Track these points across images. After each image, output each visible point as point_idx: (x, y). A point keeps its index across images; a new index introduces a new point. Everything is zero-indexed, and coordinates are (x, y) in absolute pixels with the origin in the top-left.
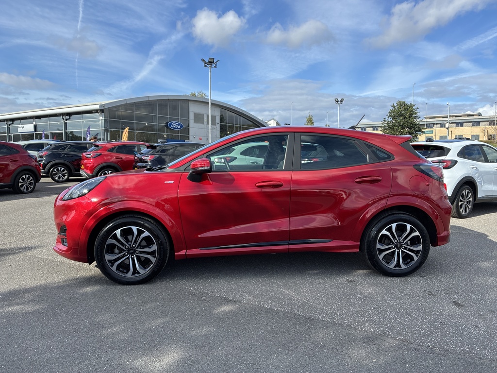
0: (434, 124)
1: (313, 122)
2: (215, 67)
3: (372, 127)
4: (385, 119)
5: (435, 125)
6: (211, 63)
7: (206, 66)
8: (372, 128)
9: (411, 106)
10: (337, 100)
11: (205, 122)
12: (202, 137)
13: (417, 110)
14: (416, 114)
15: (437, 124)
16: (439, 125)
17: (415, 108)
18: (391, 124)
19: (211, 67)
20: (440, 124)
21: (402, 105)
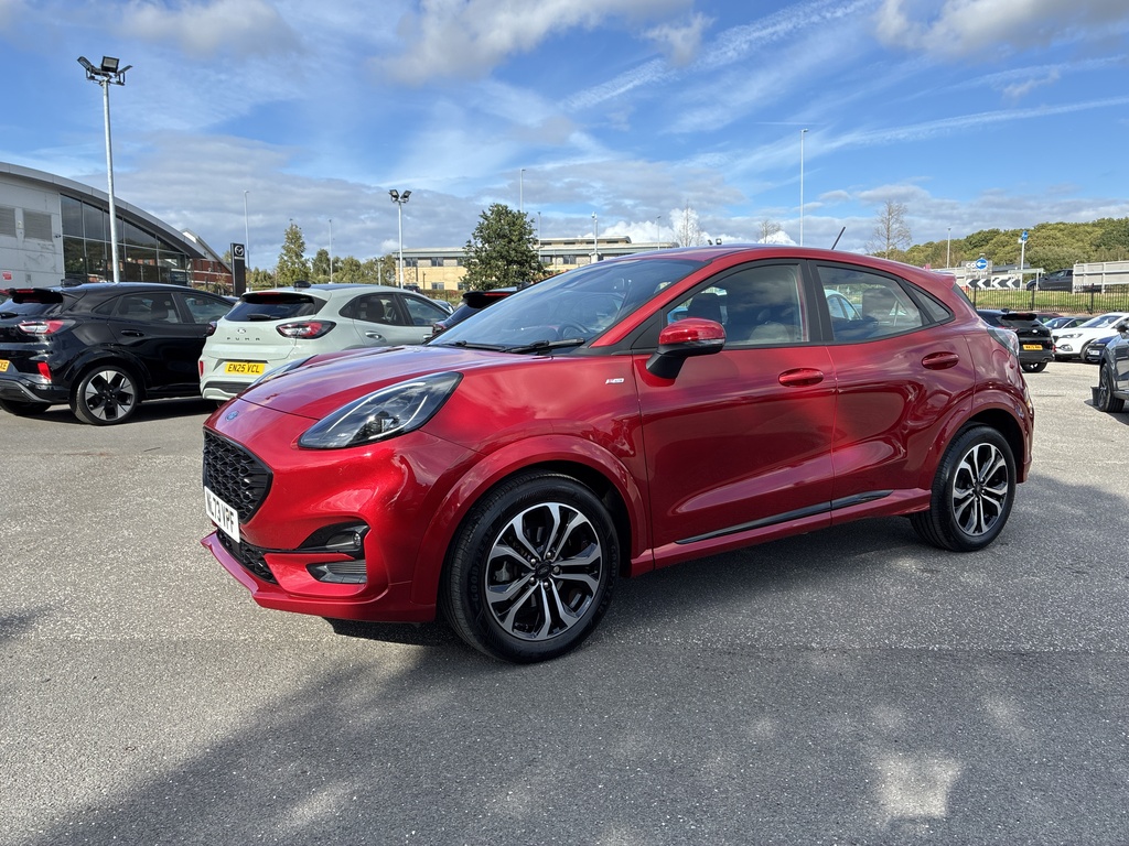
0: (551, 256)
1: (303, 243)
2: (119, 83)
3: (430, 258)
4: (470, 242)
5: (554, 259)
6: (106, 70)
7: (92, 78)
8: (430, 261)
9: (520, 216)
10: (395, 194)
11: (18, 232)
12: (11, 273)
13: (533, 224)
14: (530, 233)
15: (557, 256)
16: (561, 259)
17: (527, 220)
18: (484, 254)
19: (108, 81)
20: (562, 256)
21: (501, 212)
